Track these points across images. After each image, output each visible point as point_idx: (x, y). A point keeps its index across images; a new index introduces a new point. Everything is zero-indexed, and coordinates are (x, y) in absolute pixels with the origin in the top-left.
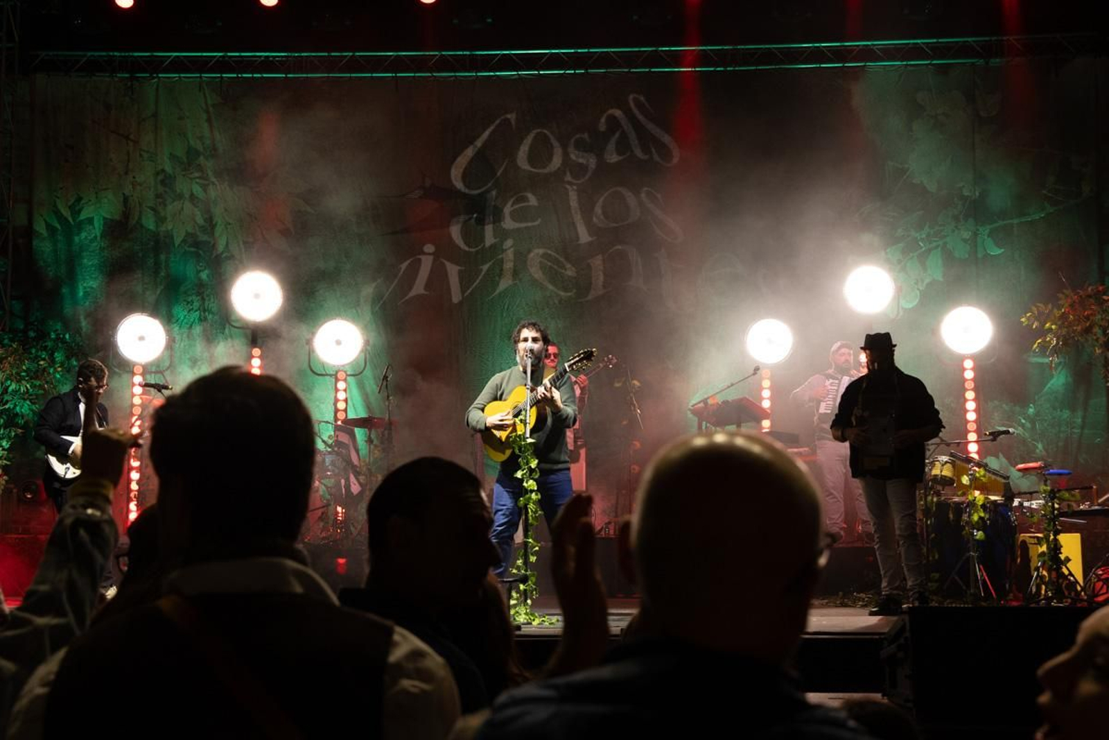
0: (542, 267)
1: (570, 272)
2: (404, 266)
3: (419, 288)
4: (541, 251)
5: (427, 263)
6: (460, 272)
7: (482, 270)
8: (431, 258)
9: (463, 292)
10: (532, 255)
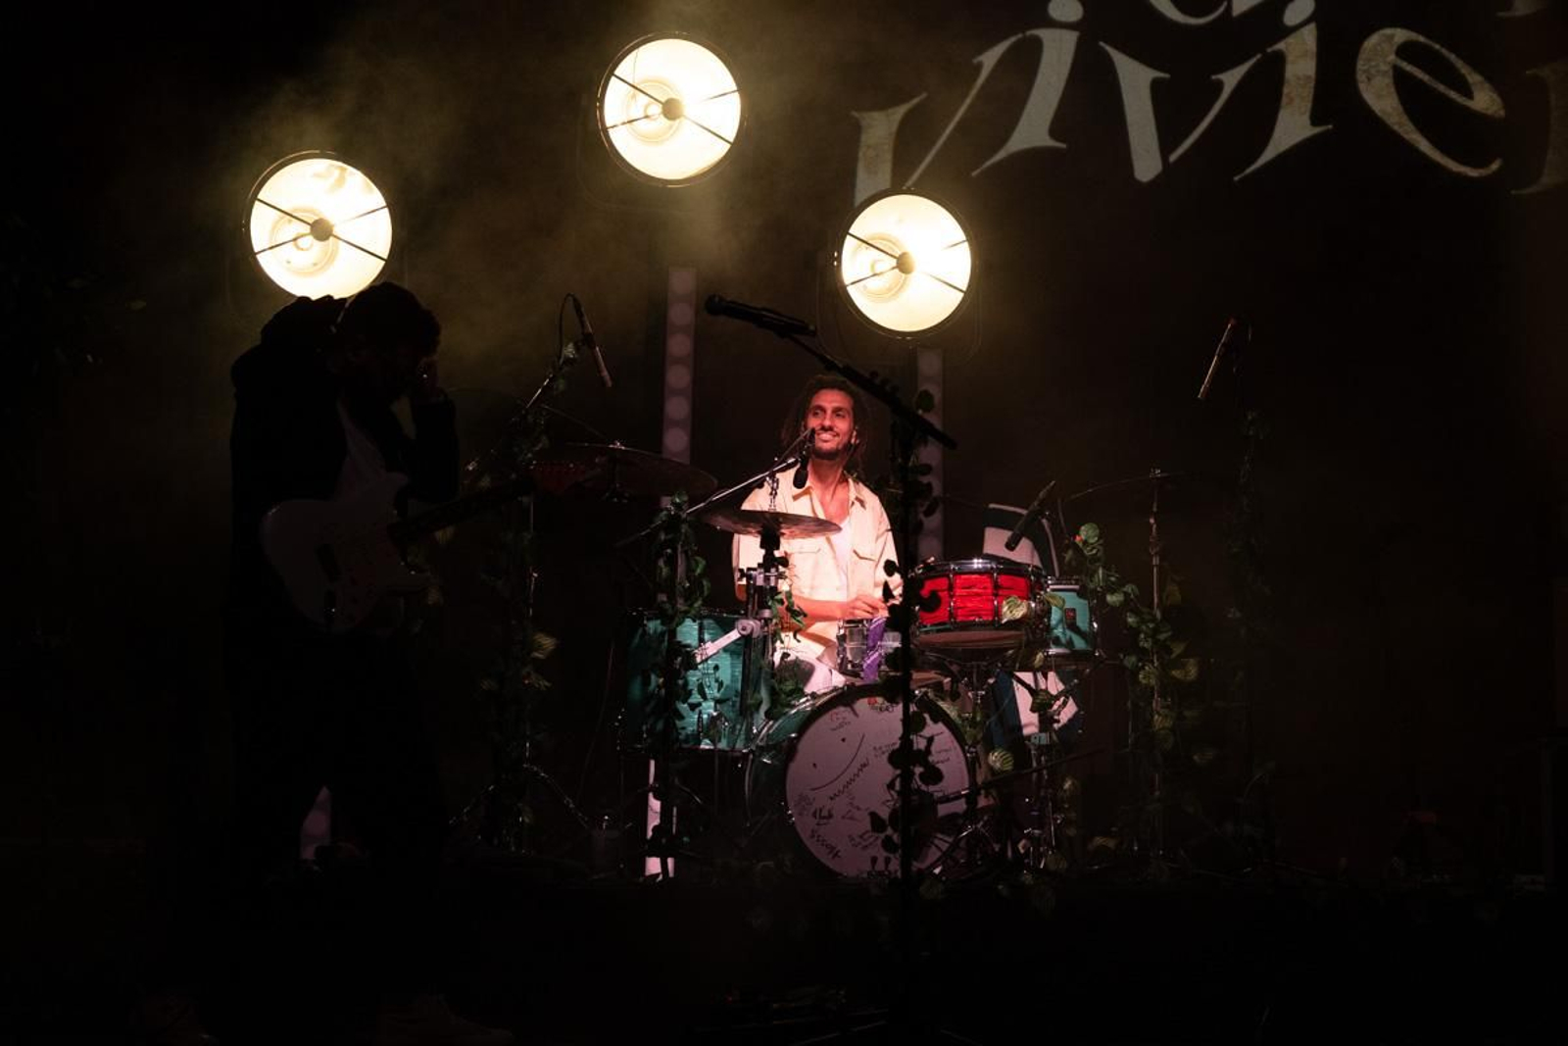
0: (1401, 80)
1: (1484, 100)
2: (990, 59)
3: (1033, 129)
4: (1401, 35)
5: (1058, 52)
6: (1155, 85)
7: (1220, 85)
8: (1070, 38)
9: (1165, 150)
10: (1372, 41)
